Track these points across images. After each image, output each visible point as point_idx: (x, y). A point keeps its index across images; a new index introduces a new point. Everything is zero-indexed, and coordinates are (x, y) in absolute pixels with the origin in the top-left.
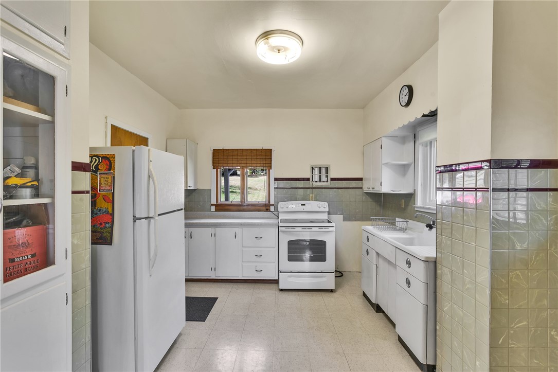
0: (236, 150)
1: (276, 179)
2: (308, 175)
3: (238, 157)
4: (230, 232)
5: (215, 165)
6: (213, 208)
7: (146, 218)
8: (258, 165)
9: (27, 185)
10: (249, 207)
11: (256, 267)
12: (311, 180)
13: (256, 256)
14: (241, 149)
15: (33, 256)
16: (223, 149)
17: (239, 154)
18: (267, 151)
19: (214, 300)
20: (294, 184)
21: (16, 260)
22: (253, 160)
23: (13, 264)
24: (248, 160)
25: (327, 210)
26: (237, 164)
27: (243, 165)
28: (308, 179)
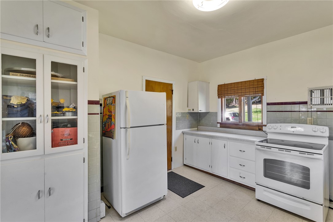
0: (233, 83)
1: (268, 104)
2: (306, 98)
3: (235, 88)
4: (221, 143)
5: (219, 95)
6: (219, 125)
7: (124, 128)
8: (250, 93)
9: (70, 111)
10: (244, 126)
11: (240, 173)
12: (309, 103)
13: (240, 165)
14: (237, 83)
15: (71, 139)
16: (225, 84)
17: (236, 86)
18: (259, 81)
19: (200, 187)
20: (288, 107)
21: (63, 140)
22: (246, 89)
23: (62, 141)
24: (242, 90)
25: (327, 134)
26: (234, 94)
27: (239, 94)
28: (306, 103)
